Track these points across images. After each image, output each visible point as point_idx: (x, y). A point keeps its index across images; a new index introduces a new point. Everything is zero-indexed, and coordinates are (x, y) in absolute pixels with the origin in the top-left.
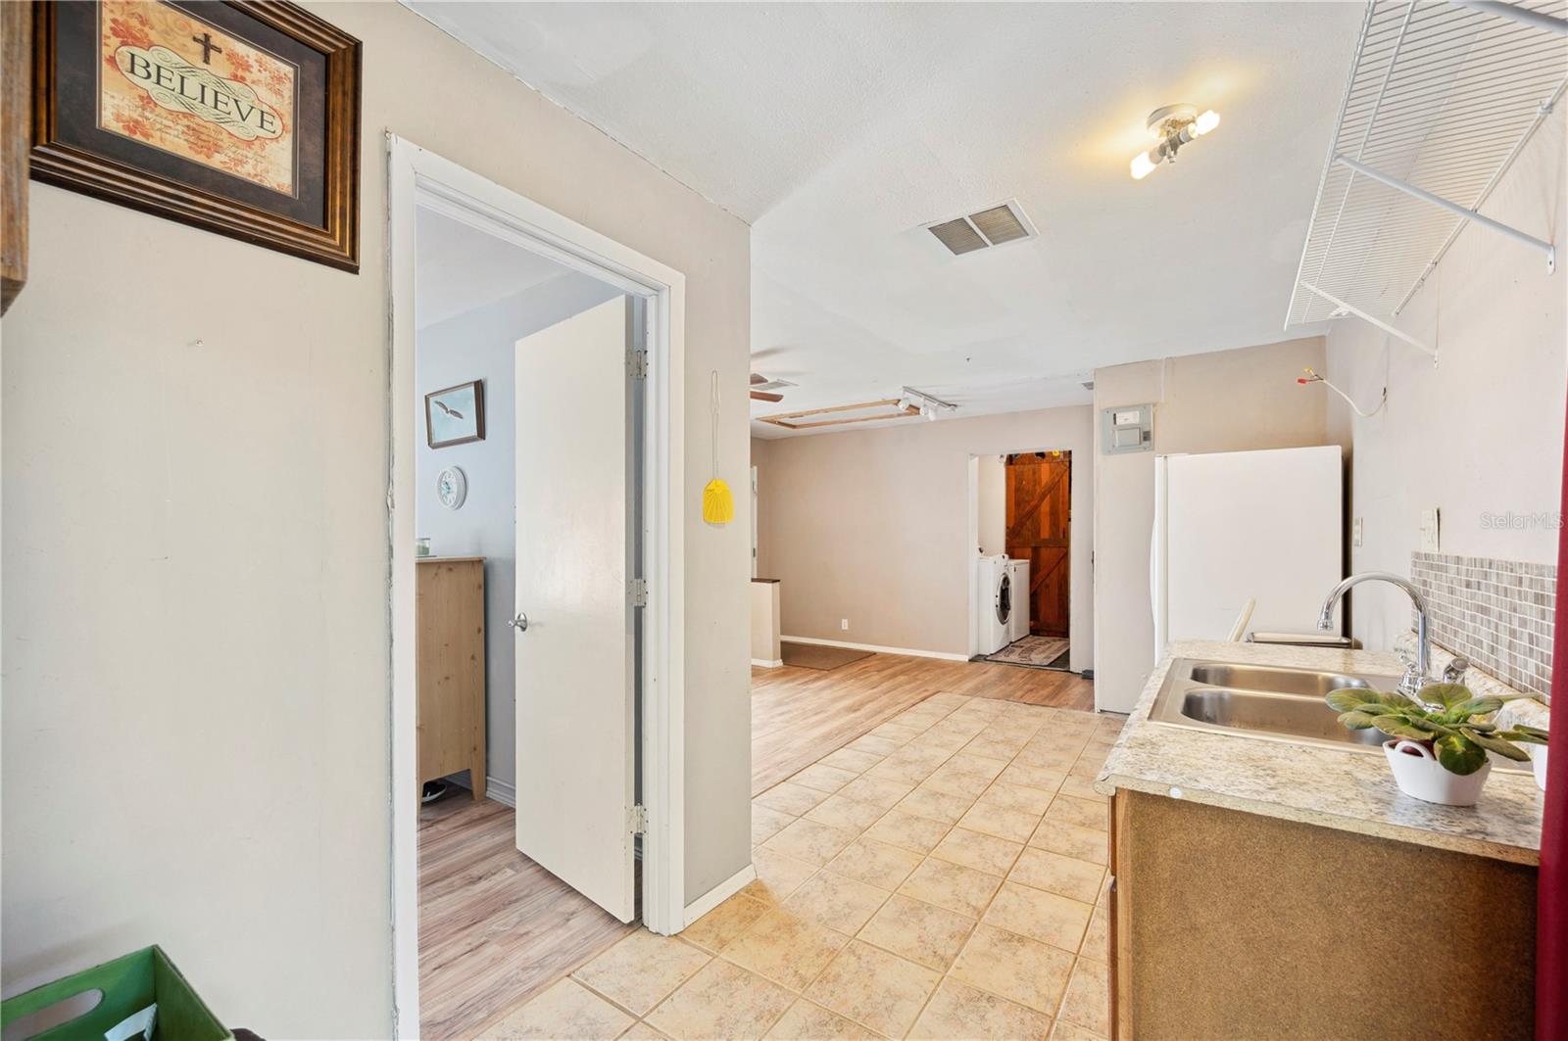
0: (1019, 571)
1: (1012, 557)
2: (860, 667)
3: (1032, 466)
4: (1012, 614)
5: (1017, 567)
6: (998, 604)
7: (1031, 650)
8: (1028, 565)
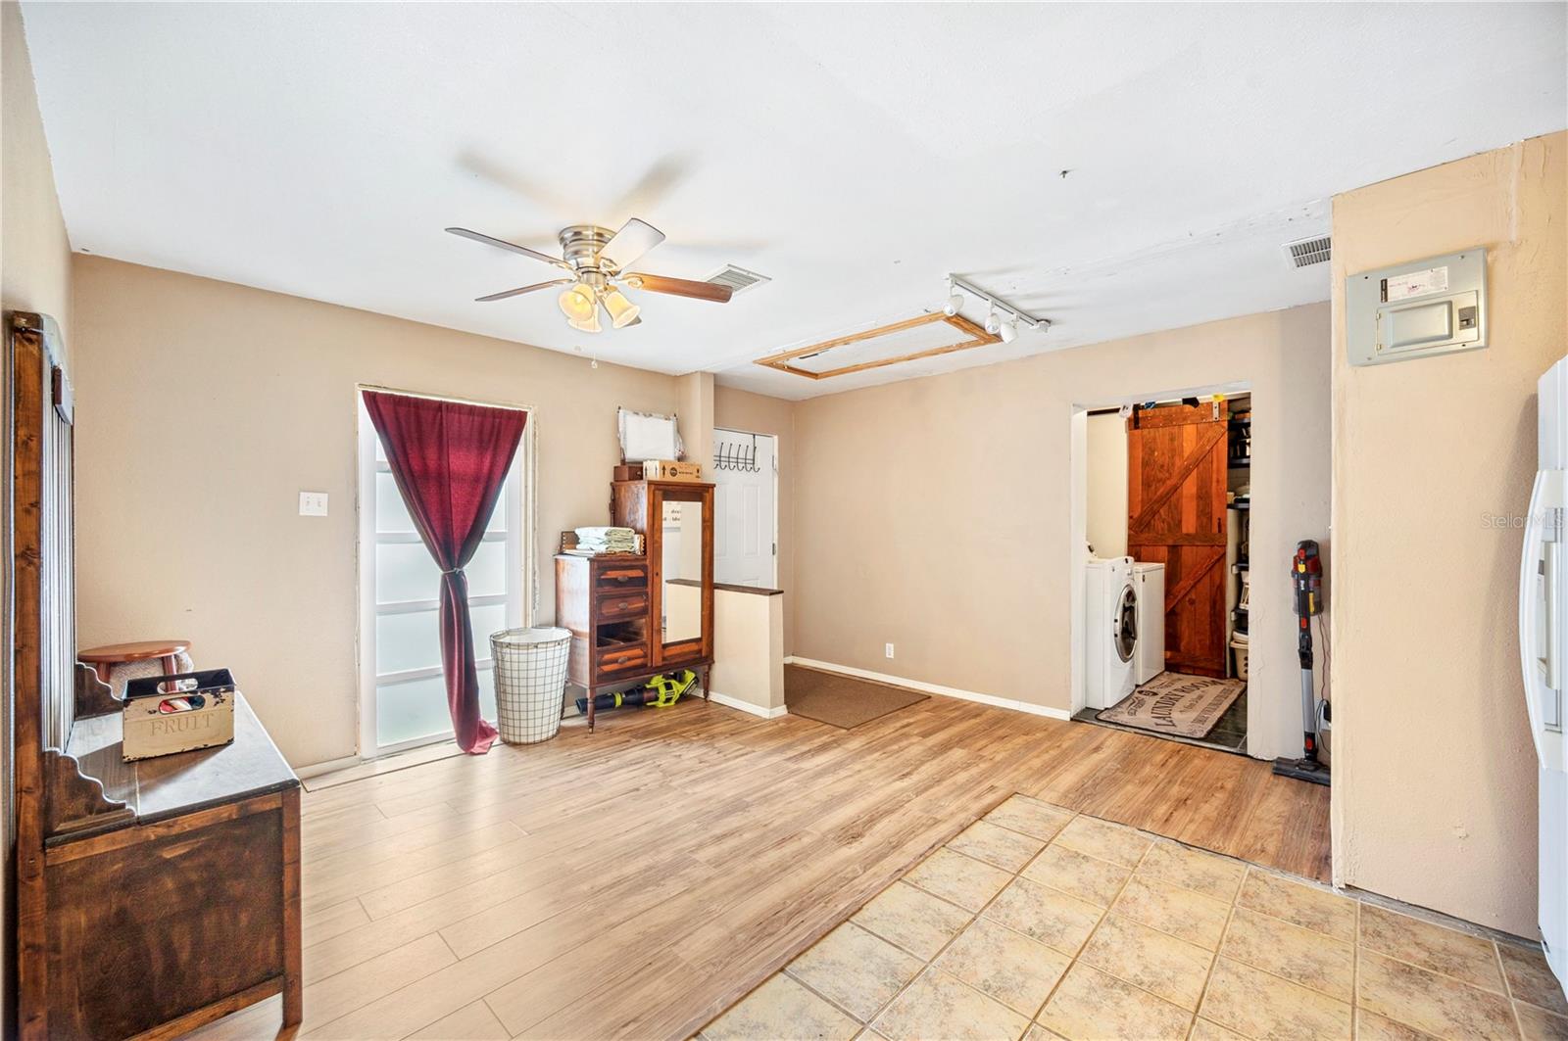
0: (1149, 580)
1: (1138, 559)
2: (898, 724)
3: (1167, 430)
4: (1140, 645)
5: (1146, 574)
6: (1119, 632)
7: (1170, 701)
8: (1163, 570)
